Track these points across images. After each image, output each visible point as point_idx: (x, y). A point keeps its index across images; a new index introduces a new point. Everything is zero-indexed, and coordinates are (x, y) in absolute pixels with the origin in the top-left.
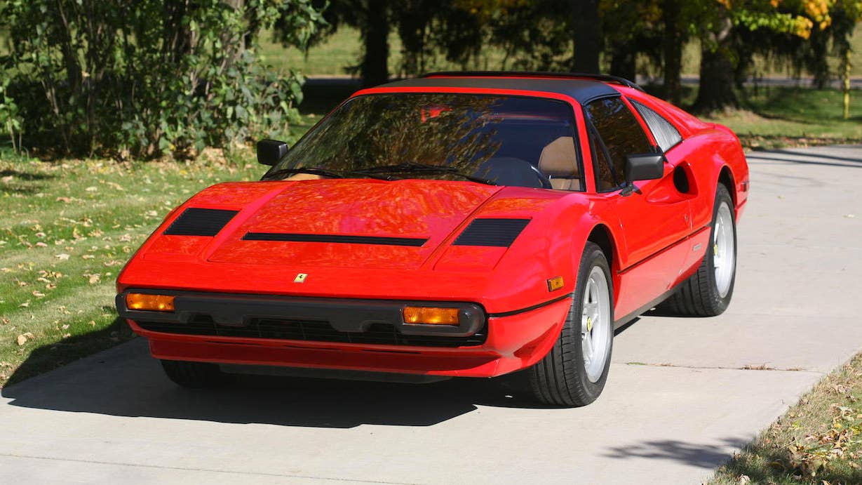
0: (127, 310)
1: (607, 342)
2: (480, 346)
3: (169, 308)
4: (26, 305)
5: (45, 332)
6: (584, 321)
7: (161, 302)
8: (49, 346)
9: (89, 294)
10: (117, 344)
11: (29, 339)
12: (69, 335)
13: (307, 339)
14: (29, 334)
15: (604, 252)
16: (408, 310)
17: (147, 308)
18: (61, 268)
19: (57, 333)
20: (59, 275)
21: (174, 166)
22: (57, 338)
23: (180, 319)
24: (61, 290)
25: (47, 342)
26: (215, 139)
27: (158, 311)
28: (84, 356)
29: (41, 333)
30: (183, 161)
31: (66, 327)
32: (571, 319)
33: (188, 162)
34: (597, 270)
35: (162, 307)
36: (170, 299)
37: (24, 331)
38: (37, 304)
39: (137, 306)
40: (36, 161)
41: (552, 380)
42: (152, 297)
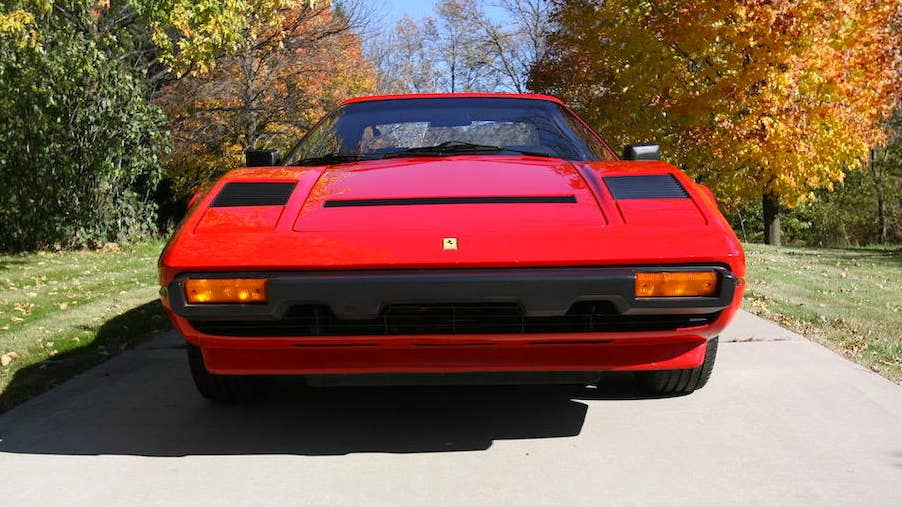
0: (187, 305)
2: (707, 326)
3: (256, 297)
4: (6, 328)
5: (30, 351)
7: (243, 288)
8: (37, 365)
9: (63, 317)
10: (109, 358)
11: (14, 359)
12: (56, 352)
13: (460, 331)
14: (13, 354)
16: (641, 278)
17: (218, 299)
18: (32, 300)
19: (41, 351)
20: (32, 305)
21: (90, 253)
22: (43, 355)
23: (275, 312)
24: (36, 315)
25: (33, 361)
26: (112, 238)
27: (238, 302)
28: (80, 373)
29: (26, 352)
30: (95, 250)
31: (50, 344)
33: (98, 251)
35: (243, 296)
36: (259, 283)
37: (7, 351)
38: (16, 328)
39: (202, 297)
40: (7, 257)
42: (228, 282)
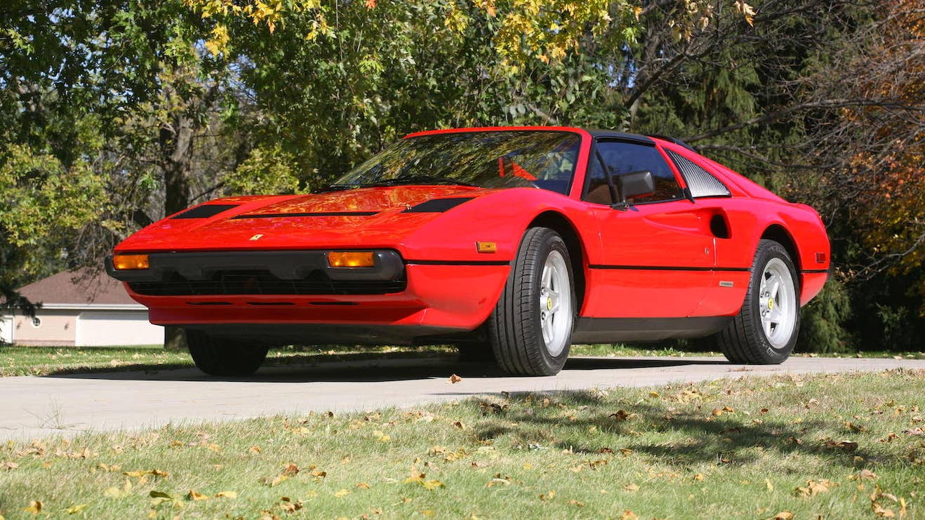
0: (115, 270)
1: (568, 323)
2: (402, 292)
3: (146, 266)
6: (544, 300)
7: (140, 261)
13: (263, 293)
15: (563, 239)
16: (332, 254)
17: (130, 267)
23: (154, 274)
27: (138, 269)
32: (531, 281)
34: (556, 256)
35: (140, 265)
36: (146, 257)
39: (121, 267)
41: (513, 349)
